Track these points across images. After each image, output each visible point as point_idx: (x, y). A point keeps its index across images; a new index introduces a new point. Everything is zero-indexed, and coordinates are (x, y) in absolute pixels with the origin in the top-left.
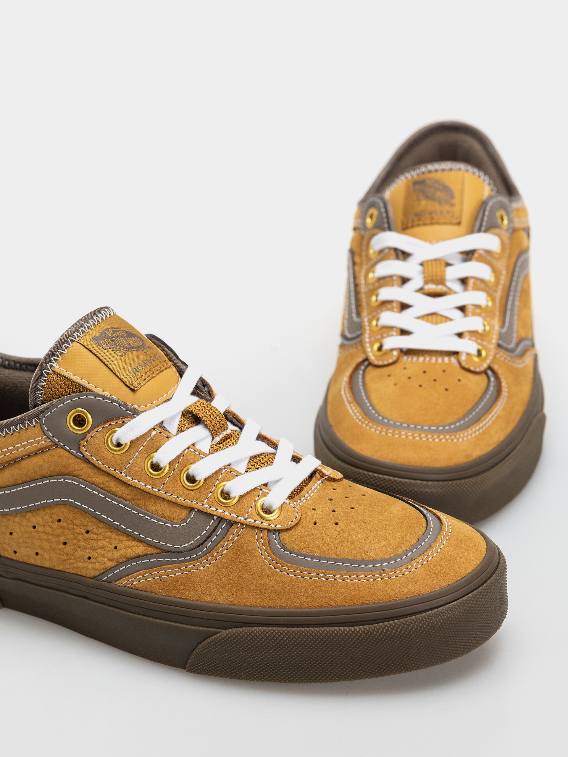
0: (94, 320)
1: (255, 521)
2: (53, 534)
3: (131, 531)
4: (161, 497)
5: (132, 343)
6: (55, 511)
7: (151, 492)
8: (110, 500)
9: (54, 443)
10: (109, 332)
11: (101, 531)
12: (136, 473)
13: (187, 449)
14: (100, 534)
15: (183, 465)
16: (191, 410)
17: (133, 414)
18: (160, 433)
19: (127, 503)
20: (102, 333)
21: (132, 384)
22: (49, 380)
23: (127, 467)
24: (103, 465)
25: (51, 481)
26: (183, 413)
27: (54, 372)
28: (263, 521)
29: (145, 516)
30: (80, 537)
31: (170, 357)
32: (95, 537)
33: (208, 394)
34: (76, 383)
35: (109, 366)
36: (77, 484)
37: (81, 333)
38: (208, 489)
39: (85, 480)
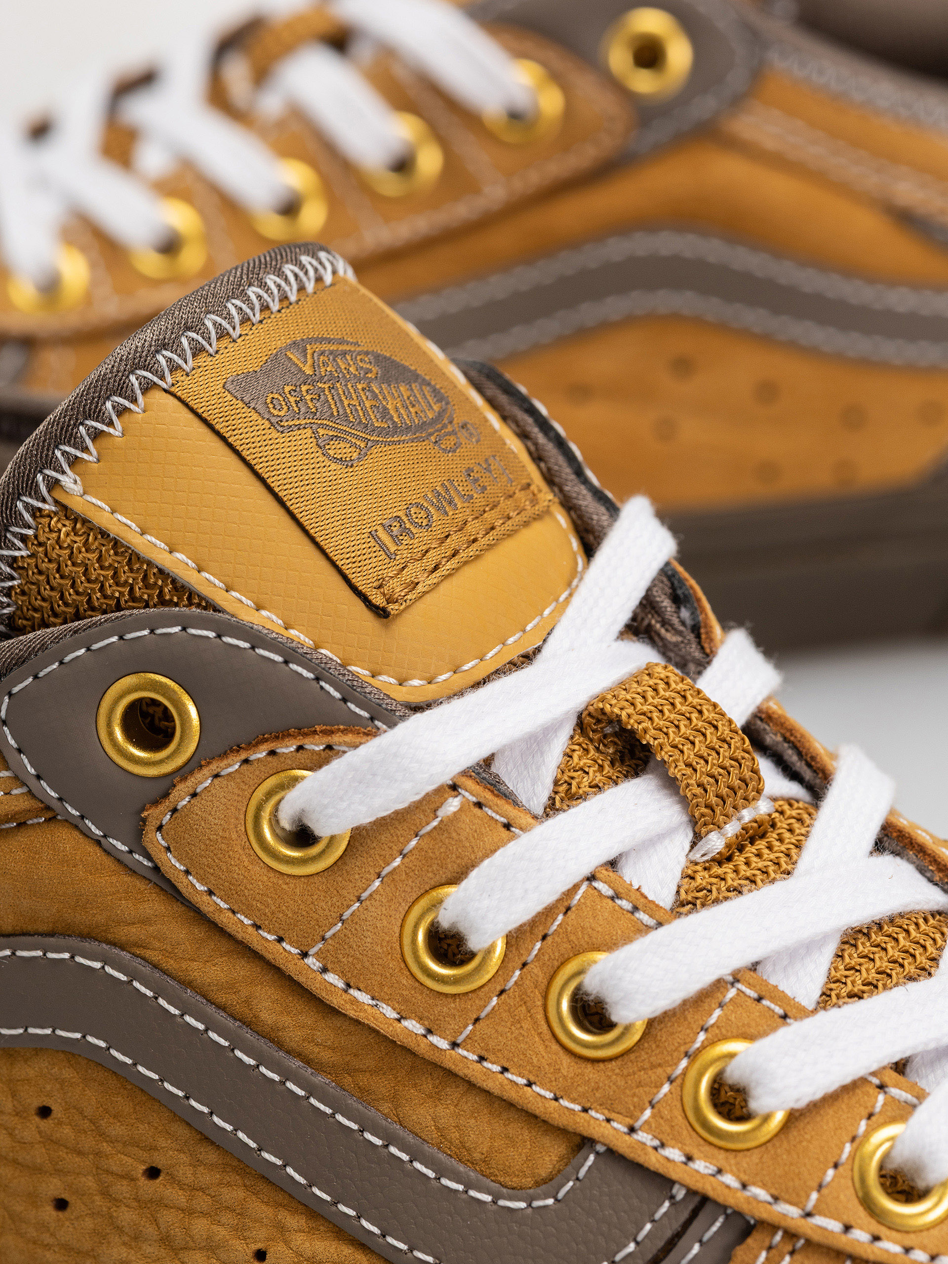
0: (248, 301)
1: (847, 1228)
2: (15, 1162)
3: (328, 1198)
4: (461, 1074)
5: (397, 409)
6: (31, 1073)
7: (422, 1048)
8: (252, 1062)
9: (42, 802)
10: (305, 356)
11: (206, 1177)
12: (367, 964)
13: (586, 883)
14: (201, 1189)
15: (563, 951)
16: (616, 710)
17: (372, 719)
18: (479, 805)
19: (320, 1079)
20: (276, 359)
21: (380, 587)
22: (42, 539)
23: (328, 935)
24: (234, 912)
25: (19, 953)
26: (580, 717)
27: (65, 510)
28: (882, 1231)
29: (386, 1146)
30: (122, 1188)
31: (549, 469)
32: (180, 1197)
33: (691, 637)
34: (150, 563)
35: (288, 504)
36: (123, 978)
37: (189, 353)
38: (660, 1065)
39: (155, 966)
